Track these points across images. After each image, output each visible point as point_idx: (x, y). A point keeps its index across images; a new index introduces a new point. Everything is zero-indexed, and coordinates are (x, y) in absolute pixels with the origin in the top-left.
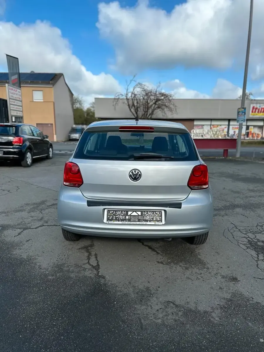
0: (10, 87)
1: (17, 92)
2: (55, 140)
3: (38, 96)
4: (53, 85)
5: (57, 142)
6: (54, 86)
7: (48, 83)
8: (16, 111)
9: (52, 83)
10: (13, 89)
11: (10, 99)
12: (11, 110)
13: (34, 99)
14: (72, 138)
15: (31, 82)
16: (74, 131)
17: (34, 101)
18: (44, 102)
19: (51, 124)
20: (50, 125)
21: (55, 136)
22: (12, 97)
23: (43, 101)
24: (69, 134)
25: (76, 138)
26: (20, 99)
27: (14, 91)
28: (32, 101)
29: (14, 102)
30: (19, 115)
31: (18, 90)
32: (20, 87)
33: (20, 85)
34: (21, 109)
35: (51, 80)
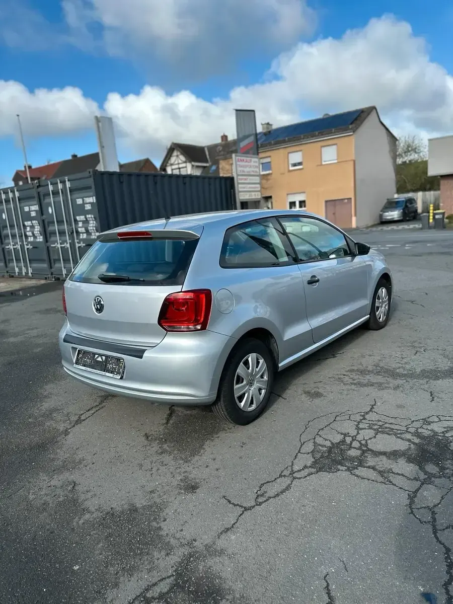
0: (239, 158)
1: (252, 164)
2: (354, 225)
3: (330, 154)
4: (354, 132)
5: (357, 228)
6: (356, 132)
7: (346, 130)
8: (248, 193)
9: (351, 129)
10: (243, 160)
11: (238, 175)
12: (239, 192)
13: (324, 159)
14: (385, 219)
15: (319, 133)
16: (391, 205)
17: (323, 163)
18: (338, 162)
19: (347, 199)
20: (346, 201)
21: (354, 219)
22: (243, 171)
23: (336, 161)
24: (381, 213)
25: (393, 218)
26: (256, 172)
27: (246, 161)
28: (320, 164)
29: (245, 179)
30: (254, 197)
31: (254, 160)
32: (258, 154)
33: (258, 150)
34: (257, 188)
35: (351, 124)
